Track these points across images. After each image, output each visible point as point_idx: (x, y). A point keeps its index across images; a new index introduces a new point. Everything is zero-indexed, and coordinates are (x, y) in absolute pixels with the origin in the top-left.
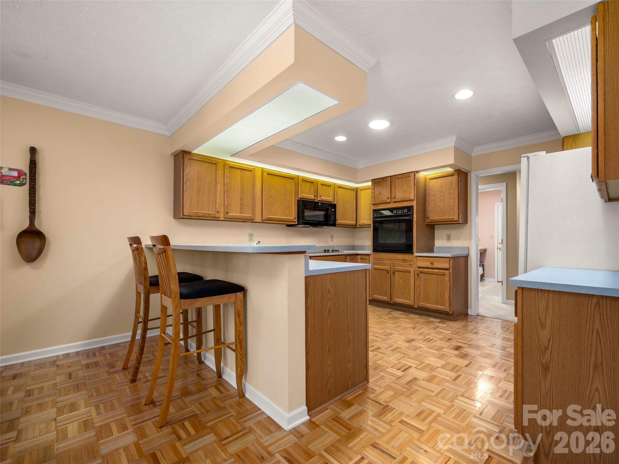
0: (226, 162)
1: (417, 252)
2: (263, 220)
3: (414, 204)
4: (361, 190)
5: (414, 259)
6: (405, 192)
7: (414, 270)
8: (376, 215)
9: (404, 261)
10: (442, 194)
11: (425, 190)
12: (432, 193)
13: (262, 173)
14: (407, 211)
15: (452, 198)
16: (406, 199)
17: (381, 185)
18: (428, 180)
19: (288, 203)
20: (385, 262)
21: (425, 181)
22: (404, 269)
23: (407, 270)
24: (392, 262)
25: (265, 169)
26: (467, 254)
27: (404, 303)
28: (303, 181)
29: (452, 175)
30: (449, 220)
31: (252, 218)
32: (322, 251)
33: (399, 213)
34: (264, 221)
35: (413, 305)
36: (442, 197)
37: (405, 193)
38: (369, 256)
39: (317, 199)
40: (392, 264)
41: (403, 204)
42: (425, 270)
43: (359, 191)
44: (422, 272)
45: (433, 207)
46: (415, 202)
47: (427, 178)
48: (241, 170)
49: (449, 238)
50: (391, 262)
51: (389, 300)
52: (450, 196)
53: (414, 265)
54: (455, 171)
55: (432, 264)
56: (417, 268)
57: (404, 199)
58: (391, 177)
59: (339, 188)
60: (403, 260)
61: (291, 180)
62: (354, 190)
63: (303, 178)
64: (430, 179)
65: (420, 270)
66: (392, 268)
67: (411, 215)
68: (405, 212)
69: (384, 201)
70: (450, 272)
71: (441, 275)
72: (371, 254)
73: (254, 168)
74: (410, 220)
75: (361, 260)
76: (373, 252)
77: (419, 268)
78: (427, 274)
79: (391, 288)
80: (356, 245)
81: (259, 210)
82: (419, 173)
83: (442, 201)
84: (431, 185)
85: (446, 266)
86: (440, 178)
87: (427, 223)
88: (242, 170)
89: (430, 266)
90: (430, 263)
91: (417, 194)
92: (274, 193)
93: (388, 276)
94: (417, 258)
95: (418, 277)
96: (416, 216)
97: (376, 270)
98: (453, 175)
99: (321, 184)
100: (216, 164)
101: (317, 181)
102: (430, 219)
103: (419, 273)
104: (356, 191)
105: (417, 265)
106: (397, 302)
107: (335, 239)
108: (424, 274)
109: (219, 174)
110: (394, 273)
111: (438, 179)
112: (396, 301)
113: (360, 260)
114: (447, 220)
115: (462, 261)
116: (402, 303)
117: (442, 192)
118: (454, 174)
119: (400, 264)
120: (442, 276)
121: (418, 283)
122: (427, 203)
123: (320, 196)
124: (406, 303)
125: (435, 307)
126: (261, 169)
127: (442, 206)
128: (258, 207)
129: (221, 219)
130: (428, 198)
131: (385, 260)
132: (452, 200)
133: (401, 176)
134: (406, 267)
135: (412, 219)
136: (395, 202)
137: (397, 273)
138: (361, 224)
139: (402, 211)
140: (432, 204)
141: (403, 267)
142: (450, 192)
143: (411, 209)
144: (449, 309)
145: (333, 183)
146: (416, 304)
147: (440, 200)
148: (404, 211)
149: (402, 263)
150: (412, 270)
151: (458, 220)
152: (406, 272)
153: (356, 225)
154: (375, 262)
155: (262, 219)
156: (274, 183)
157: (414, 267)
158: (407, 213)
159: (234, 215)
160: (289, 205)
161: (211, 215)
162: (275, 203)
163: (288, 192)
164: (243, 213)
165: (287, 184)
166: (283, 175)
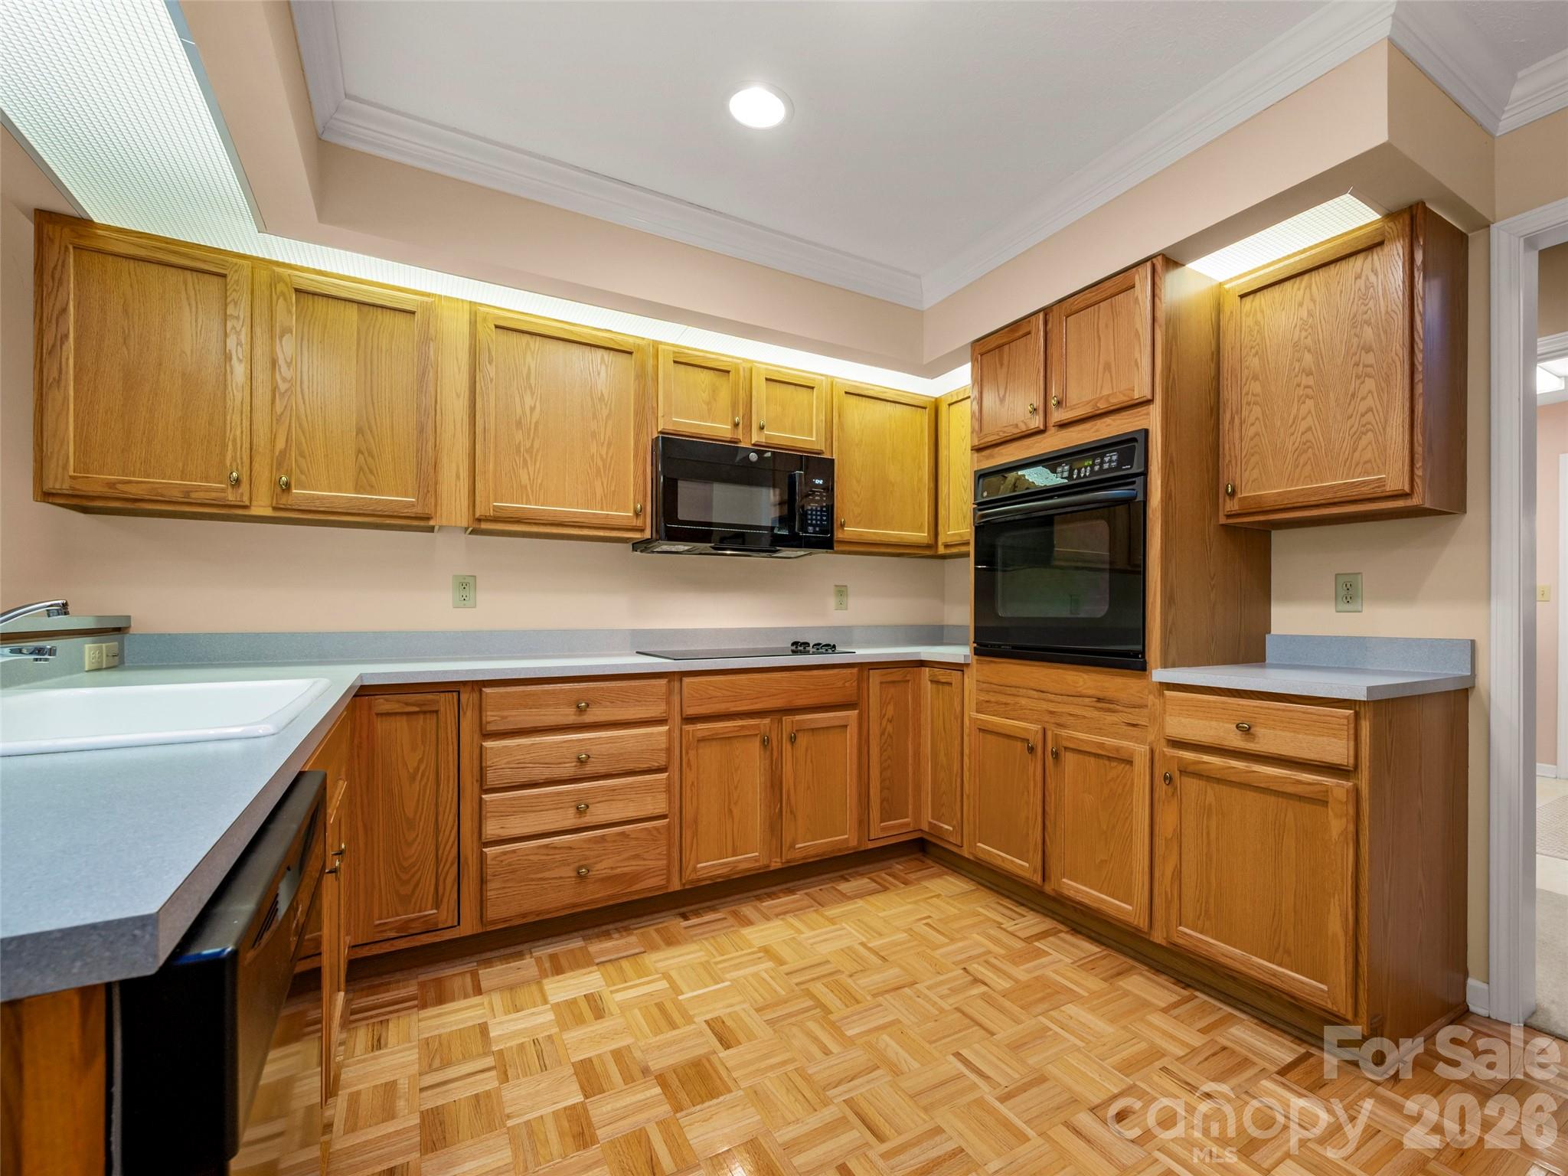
0: (277, 269)
1: (1165, 665)
2: (479, 520)
3: (1153, 420)
4: (949, 405)
5: (1151, 697)
6: (1107, 367)
7: (1152, 752)
8: (985, 494)
9: (1103, 702)
10: (1308, 358)
11: (1217, 355)
12: (1254, 362)
13: (473, 324)
14: (1118, 461)
15: (1369, 370)
16: (1113, 401)
17: (1005, 362)
18: (1231, 303)
19: (604, 453)
20: (1023, 701)
21: (1218, 309)
22: (1101, 745)
23: (1118, 749)
24: (1051, 707)
25: (482, 309)
26: (1462, 678)
27: (1104, 907)
28: (675, 362)
29: (1369, 246)
30: (1354, 493)
31: (418, 510)
32: (783, 649)
33: (1079, 473)
34: (484, 526)
35: (1146, 929)
36: (1309, 373)
37: (1107, 374)
38: (963, 671)
39: (747, 440)
40: (1051, 713)
41: (1097, 431)
42: (1206, 758)
43: (943, 408)
44: (1191, 768)
45: (1257, 434)
46: (1155, 412)
47: (1228, 291)
48: (359, 310)
49: (1348, 592)
50: (1045, 706)
51: (1037, 878)
52: (1357, 364)
53: (1150, 729)
54: (1390, 216)
55: (1246, 731)
56: (1163, 742)
57: (1103, 406)
58: (1046, 311)
59: (853, 400)
60: (1099, 700)
61: (622, 359)
62: (925, 408)
63: (674, 352)
64: (1242, 296)
65: (1180, 759)
66: (1049, 734)
67: (1139, 480)
68: (1106, 466)
69: (1017, 426)
70: (1357, 791)
71: (1300, 798)
72: (967, 665)
73: (429, 300)
74: (1127, 501)
75: (934, 686)
76: (975, 654)
77: (1177, 744)
78: (1219, 781)
79: (1047, 823)
80: (945, 623)
81: (458, 477)
82: (1180, 270)
83: (1307, 396)
84: (1248, 322)
85: (1337, 750)
86: (1298, 280)
87: (1228, 516)
88: (366, 309)
89: (1236, 741)
90: (1235, 726)
91: (1168, 368)
92: (532, 409)
93: (1035, 768)
94: (1167, 693)
95: (1170, 790)
96: (1159, 482)
97: (989, 736)
98: (1381, 244)
99: (767, 379)
100: (224, 276)
101: (748, 365)
102: (1242, 499)
103: (1177, 774)
104: (934, 410)
105: (1162, 727)
106: (1072, 894)
107: (852, 602)
108: (1202, 783)
109: (238, 318)
110: (1056, 755)
111: (1288, 284)
112: (1066, 892)
113: (929, 683)
114: (1339, 494)
115: (1433, 719)
116: (1095, 905)
117: (1309, 351)
118: (1383, 234)
119: (1085, 717)
120: (1308, 808)
121: (1168, 820)
122: (1228, 416)
123: (762, 428)
124: (1113, 913)
125: (1260, 967)
126: (467, 307)
127: (1309, 421)
128: (454, 465)
129: (255, 511)
130: (1229, 394)
131: (1022, 692)
132: (1370, 384)
133: (1091, 296)
134: (1115, 735)
135: (1140, 498)
136: (1063, 425)
137: (1069, 759)
138: (949, 540)
139: (1092, 466)
140: (1252, 419)
141: (1099, 731)
142: (1355, 340)
143: (1139, 447)
144: (1350, 1001)
145: (823, 378)
146: (1159, 924)
147: (1301, 391)
148: (1101, 464)
149: (1096, 714)
150: (1140, 751)
151: (1407, 489)
152: (1109, 758)
153: (934, 545)
154: (984, 697)
155: (474, 514)
156: (533, 371)
157: (1151, 738)
158: (1118, 468)
159: (319, 498)
160: (609, 459)
161: (194, 495)
162: (538, 451)
163: (606, 405)
164: (372, 487)
165: (599, 374)
166: (580, 336)
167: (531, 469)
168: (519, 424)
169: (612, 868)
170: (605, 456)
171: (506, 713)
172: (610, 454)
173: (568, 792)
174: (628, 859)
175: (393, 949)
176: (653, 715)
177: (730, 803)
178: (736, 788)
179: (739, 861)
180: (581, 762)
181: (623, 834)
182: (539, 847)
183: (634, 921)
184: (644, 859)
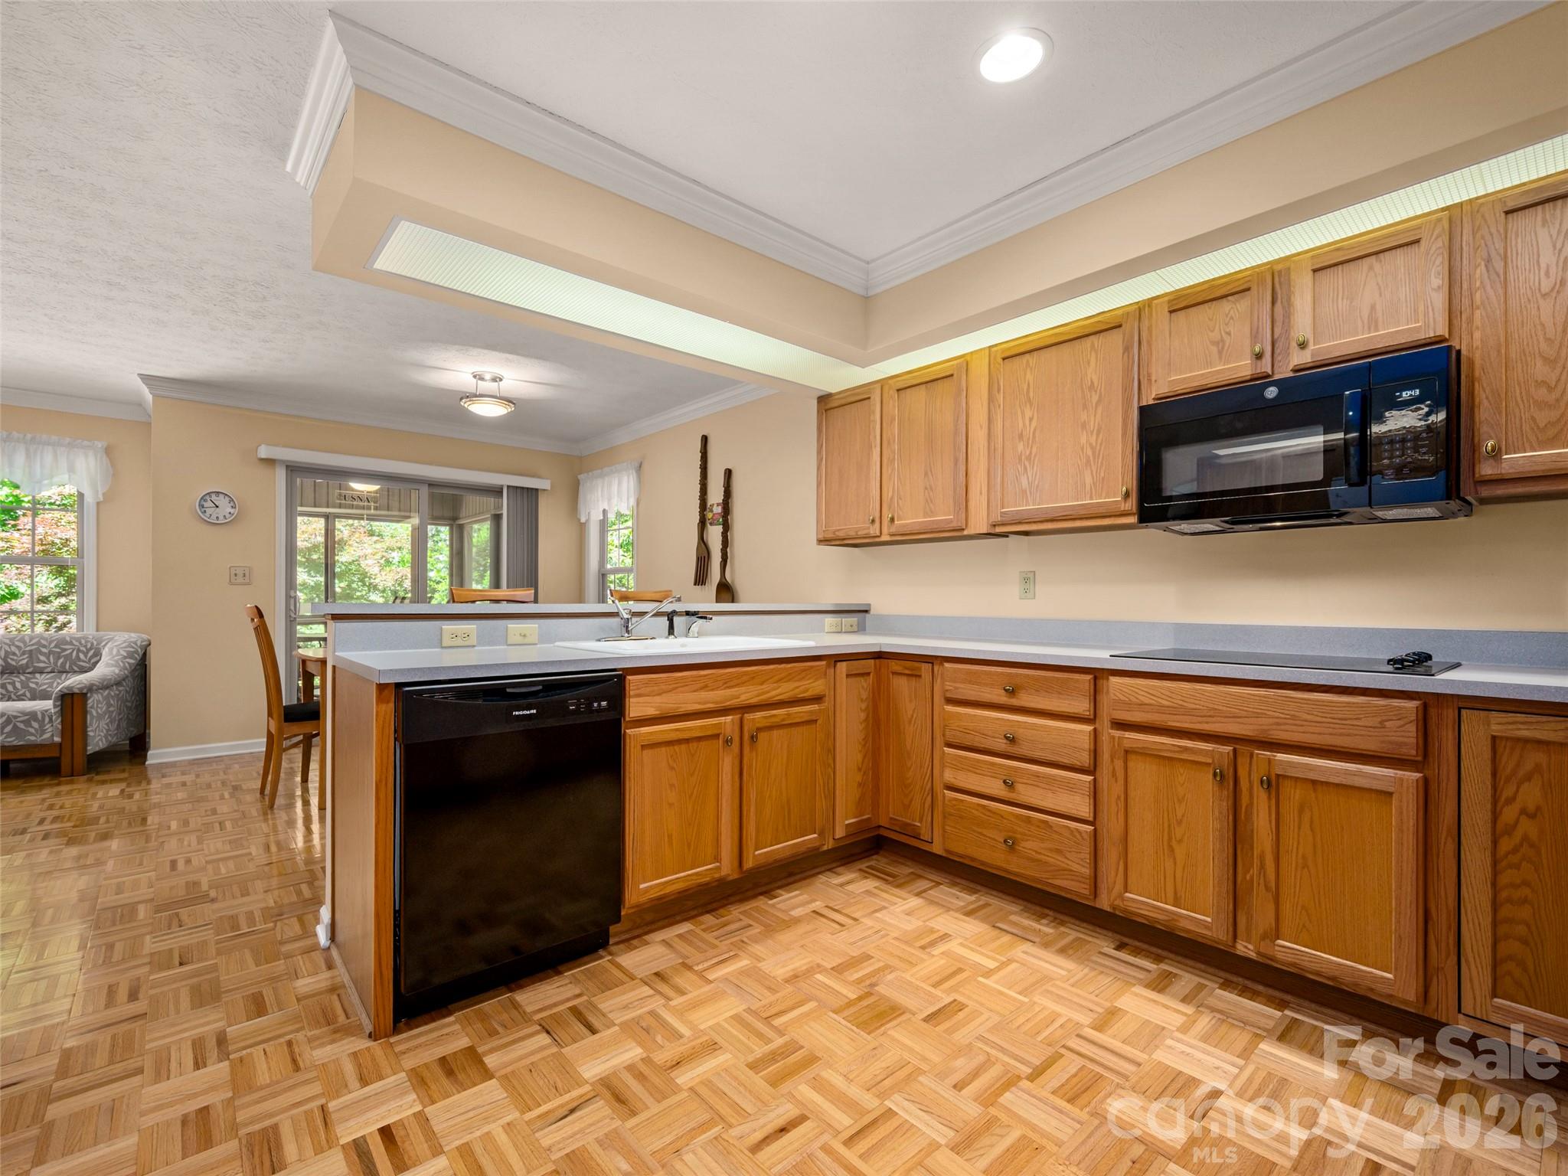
0: (890, 381)
13: (990, 365)
19: (1093, 439)
25: (996, 349)
28: (1172, 312)
31: (957, 523)
34: (998, 530)
61: (1112, 336)
63: (1170, 301)
73: (961, 360)
88: (930, 387)
92: (1031, 419)
99: (1313, 271)
100: (869, 398)
101: (1278, 266)
109: (874, 421)
123: (1303, 344)
126: (987, 353)
129: (886, 539)
155: (991, 521)
156: (1031, 385)
159: (907, 525)
160: (1098, 448)
161: (859, 533)
162: (1035, 456)
163: (1096, 391)
164: (932, 512)
165: (1089, 363)
166: (1069, 333)
167: (1030, 474)
168: (1021, 436)
169: (1036, 852)
170: (1094, 444)
171: (958, 685)
172: (1099, 441)
173: (1000, 765)
174: (1051, 850)
175: (907, 842)
176: (1076, 711)
177: (1170, 839)
178: (1180, 823)
179: (1181, 916)
180: (1012, 740)
181: (1045, 822)
182: (978, 805)
183: (1073, 921)
184: (1066, 858)
